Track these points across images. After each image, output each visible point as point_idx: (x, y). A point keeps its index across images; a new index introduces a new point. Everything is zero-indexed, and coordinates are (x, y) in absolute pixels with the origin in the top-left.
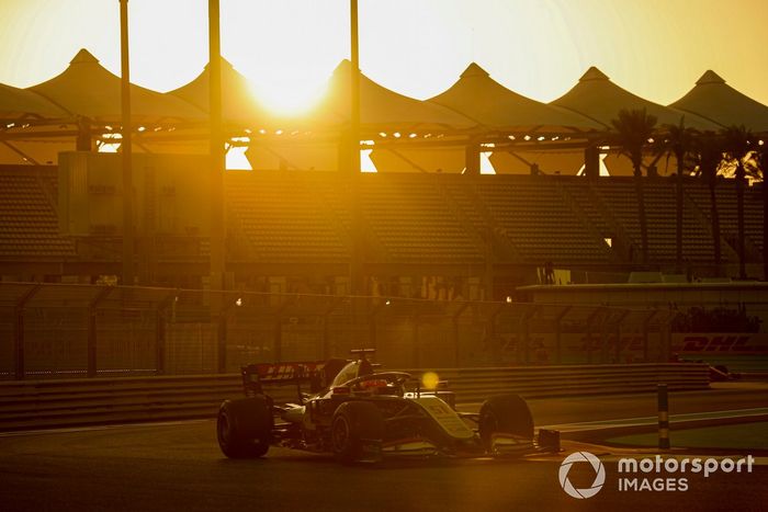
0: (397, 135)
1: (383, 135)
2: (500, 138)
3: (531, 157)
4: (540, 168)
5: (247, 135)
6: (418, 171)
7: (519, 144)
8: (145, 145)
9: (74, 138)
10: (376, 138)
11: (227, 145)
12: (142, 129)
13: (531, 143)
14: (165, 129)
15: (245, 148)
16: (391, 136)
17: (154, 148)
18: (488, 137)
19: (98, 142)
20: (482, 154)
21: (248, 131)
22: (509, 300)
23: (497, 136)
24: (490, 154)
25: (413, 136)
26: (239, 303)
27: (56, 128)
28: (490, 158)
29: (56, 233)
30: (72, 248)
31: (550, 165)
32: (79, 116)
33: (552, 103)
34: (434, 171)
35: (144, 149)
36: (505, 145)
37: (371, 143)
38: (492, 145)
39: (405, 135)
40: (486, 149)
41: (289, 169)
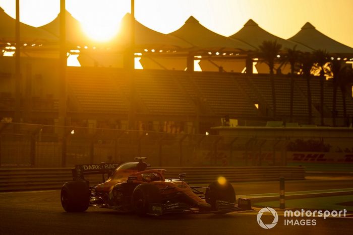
0: (153, 51)
1: (146, 50)
2: (204, 53)
3: (219, 63)
4: (224, 69)
5: (77, 49)
6: (163, 69)
7: (214, 56)
8: (27, 53)
10: (143, 52)
11: (68, 54)
12: (25, 45)
13: (220, 56)
14: (37, 44)
15: (78, 56)
16: (150, 51)
17: (31, 55)
18: (198, 52)
19: (3, 51)
20: (195, 61)
21: (79, 47)
22: (207, 134)
24: (199, 61)
25: (161, 51)
26: (73, 132)
28: (199, 63)
31: (228, 67)
33: (231, 37)
34: (171, 69)
35: (26, 55)
36: (206, 58)
37: (140, 54)
38: (200, 57)
39: (157, 51)
40: (197, 59)
41: (99, 66)
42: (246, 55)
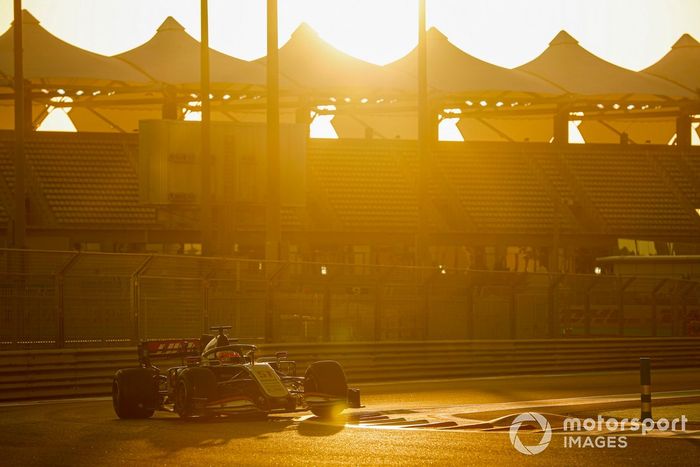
0: (483, 103)
1: (469, 103)
2: (589, 107)
3: (621, 126)
4: (630, 137)
5: (331, 103)
6: (505, 140)
7: (609, 112)
8: (231, 114)
9: (160, 106)
10: (463, 106)
11: (313, 114)
12: (227, 97)
13: (622, 112)
14: (250, 96)
15: (331, 117)
16: (477, 105)
18: (577, 105)
19: (184, 110)
20: (570, 123)
21: (333, 99)
23: (585, 105)
24: (578, 122)
25: (499, 104)
26: (324, 272)
27: (141, 96)
28: (579, 127)
29: (136, 201)
30: (152, 216)
31: (642, 133)
32: (164, 83)
33: (647, 71)
34: (522, 140)
35: (229, 116)
36: (594, 114)
37: (458, 111)
38: (581, 114)
39: (492, 102)
40: (575, 118)
41: (375, 137)
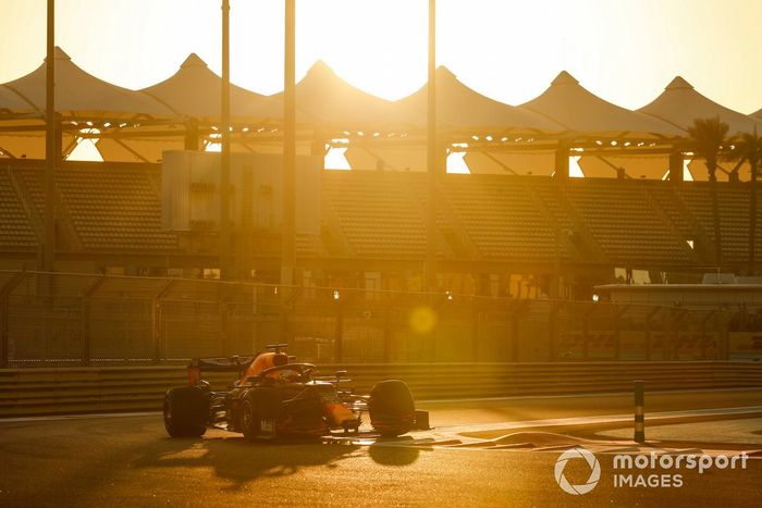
0: (489, 138)
1: (476, 138)
2: (588, 143)
3: (618, 162)
4: (626, 172)
5: (346, 137)
6: (510, 173)
7: (607, 149)
8: (249, 145)
9: (183, 138)
10: (470, 141)
11: (327, 146)
12: (246, 130)
13: (619, 148)
14: (268, 129)
15: (345, 149)
16: (483, 140)
17: (258, 148)
18: (577, 141)
19: (205, 142)
20: (571, 158)
21: (347, 133)
22: (595, 298)
23: (585, 141)
24: (578, 158)
25: (504, 139)
26: (336, 297)
27: (165, 128)
28: (578, 162)
29: (159, 228)
30: (173, 242)
31: (638, 168)
32: (186, 117)
33: (640, 110)
34: (525, 174)
35: (250, 149)
36: (594, 149)
37: (465, 145)
38: (581, 150)
39: (497, 138)
40: (575, 154)
41: (386, 169)
42: (670, 146)
